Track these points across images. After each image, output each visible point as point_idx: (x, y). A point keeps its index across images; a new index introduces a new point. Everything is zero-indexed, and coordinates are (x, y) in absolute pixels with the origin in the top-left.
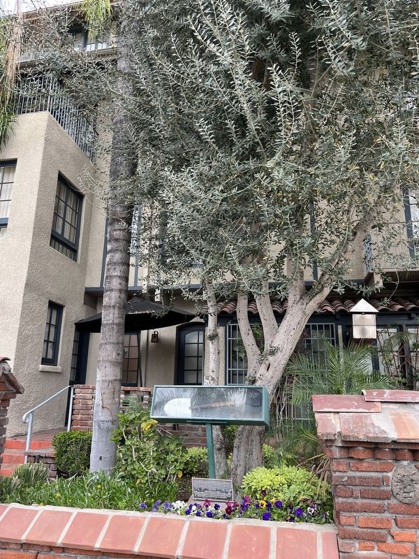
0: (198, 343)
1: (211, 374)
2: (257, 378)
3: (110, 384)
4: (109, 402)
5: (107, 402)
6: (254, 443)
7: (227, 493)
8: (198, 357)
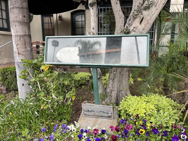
0: (82, 21)
1: (92, 30)
2: (131, 30)
3: (21, 38)
4: (23, 50)
5: (22, 50)
6: (124, 76)
7: (108, 113)
8: (82, 28)
